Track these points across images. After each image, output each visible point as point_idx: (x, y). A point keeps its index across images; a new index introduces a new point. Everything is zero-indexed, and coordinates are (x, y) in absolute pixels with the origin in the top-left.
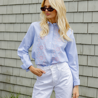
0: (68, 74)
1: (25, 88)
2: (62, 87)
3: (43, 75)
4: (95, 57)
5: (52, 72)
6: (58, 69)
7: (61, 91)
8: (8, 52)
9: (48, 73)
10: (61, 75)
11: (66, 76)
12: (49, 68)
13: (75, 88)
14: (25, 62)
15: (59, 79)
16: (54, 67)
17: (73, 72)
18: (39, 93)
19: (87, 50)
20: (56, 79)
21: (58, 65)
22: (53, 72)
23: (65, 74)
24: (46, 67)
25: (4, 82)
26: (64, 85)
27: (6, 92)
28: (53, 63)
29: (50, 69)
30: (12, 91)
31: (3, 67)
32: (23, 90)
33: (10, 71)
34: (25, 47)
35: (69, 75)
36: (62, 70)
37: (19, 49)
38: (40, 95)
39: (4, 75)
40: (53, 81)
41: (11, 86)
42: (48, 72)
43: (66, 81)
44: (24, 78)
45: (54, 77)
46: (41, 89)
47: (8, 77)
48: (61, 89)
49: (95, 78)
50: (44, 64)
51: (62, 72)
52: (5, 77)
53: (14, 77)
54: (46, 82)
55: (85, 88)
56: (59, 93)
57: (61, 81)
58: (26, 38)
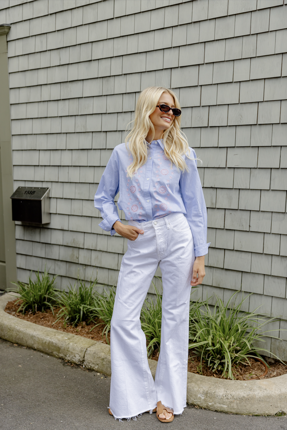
0: (186, 237)
1: (106, 272)
2: (175, 262)
3: (140, 238)
4: (239, 212)
5: (157, 231)
6: (168, 226)
7: (172, 268)
8: (76, 204)
9: (148, 234)
10: (172, 239)
11: (183, 241)
12: (150, 225)
13: (197, 261)
14: (106, 216)
15: (168, 246)
16: (161, 222)
17: (194, 228)
18: (132, 272)
19: (223, 200)
20: (163, 246)
21: (167, 219)
22: (158, 233)
23: (181, 237)
24: (146, 223)
25: (67, 262)
26: (178, 258)
27: (70, 280)
28: (157, 214)
29: (152, 227)
30: (82, 278)
31: (66, 233)
32: (102, 276)
33: (80, 240)
34: (106, 192)
35: (187, 240)
36: (175, 229)
37: (97, 197)
38: (132, 274)
39: (67, 248)
40: (157, 249)
41: (81, 268)
42: (149, 232)
43: (181, 251)
44: (104, 254)
45: (160, 241)
46: (135, 264)
47: (76, 251)
48: (173, 265)
49: (238, 253)
50: (140, 218)
51: (175, 232)
52: (70, 251)
53: (85, 251)
54: (144, 251)
55: (219, 271)
56: (169, 272)
57: (172, 250)
58: (106, 175)
